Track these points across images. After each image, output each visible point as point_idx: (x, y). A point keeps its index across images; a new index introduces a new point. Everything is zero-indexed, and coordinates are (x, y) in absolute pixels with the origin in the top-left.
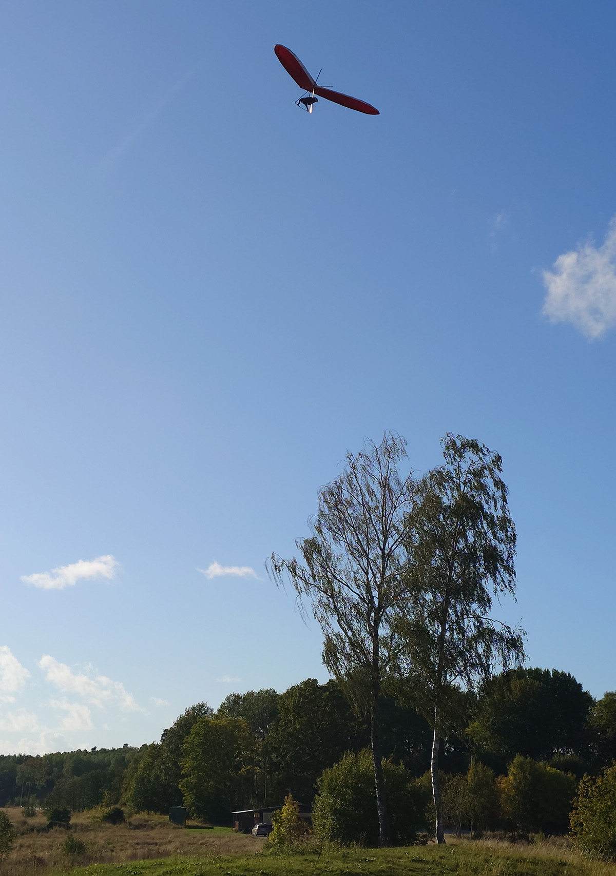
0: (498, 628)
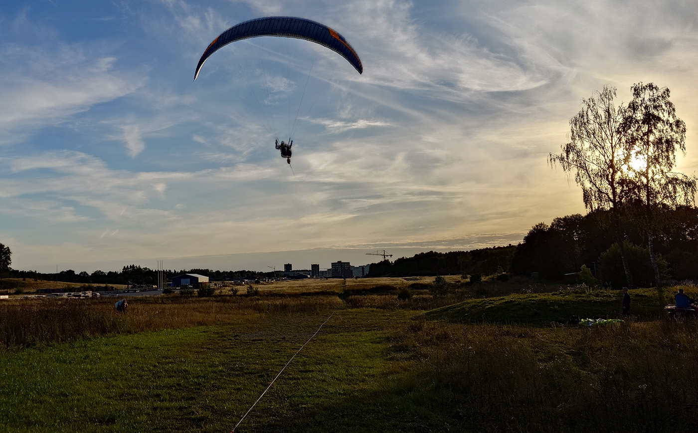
0: (680, 177)
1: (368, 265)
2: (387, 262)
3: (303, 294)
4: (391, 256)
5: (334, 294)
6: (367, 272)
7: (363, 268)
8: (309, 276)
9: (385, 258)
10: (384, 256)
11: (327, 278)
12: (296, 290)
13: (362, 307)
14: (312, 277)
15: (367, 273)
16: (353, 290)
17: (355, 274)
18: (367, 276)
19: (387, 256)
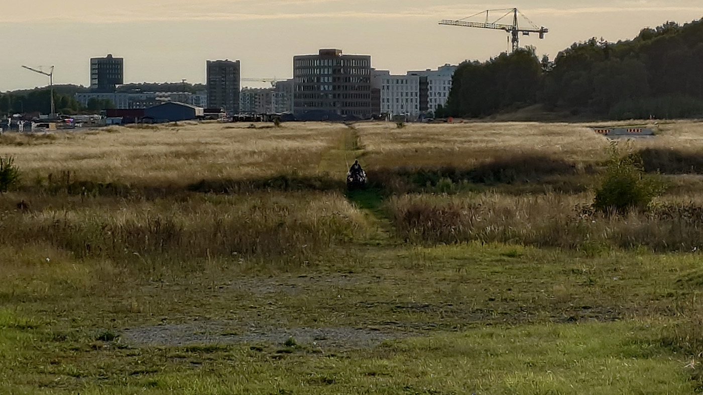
1: (447, 67)
2: (524, 57)
3: (200, 187)
4: (542, 32)
5: (325, 186)
6: (440, 96)
7: (423, 81)
8: (199, 111)
9: (515, 39)
10: (515, 33)
11: (278, 120)
12: (166, 168)
13: (467, 239)
14: (212, 113)
15: (443, 101)
16: (403, 173)
17: (389, 103)
18: (442, 115)
19: (526, 33)
